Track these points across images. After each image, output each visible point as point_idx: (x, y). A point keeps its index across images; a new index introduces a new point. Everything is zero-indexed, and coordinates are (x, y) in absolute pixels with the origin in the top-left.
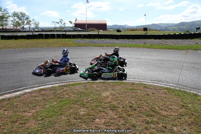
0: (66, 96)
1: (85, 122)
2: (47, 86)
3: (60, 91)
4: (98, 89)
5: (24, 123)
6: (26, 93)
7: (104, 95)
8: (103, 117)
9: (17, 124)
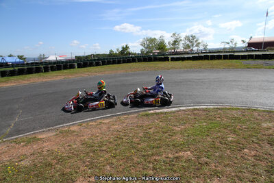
0: (218, 119)
1: (230, 149)
2: (201, 107)
3: (213, 114)
4: (258, 117)
5: (172, 136)
6: (180, 111)
7: (265, 125)
8: (255, 149)
9: (167, 135)
